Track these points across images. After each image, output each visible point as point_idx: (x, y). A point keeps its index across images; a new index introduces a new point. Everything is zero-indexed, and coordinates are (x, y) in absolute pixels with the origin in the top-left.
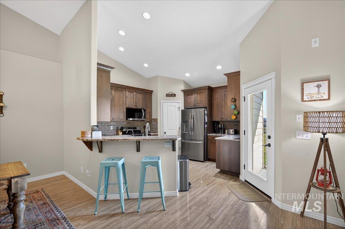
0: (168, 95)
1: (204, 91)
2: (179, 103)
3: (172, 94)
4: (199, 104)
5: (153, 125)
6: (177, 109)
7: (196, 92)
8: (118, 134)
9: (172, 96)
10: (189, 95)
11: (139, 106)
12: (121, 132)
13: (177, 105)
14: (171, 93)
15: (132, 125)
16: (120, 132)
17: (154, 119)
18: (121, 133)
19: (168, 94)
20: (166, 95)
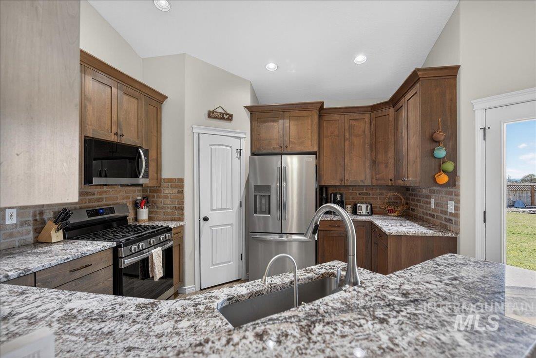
0: (212, 115)
1: (310, 113)
2: (240, 138)
3: (223, 114)
4: (294, 143)
5: (166, 197)
6: (235, 154)
7: (287, 114)
8: (42, 237)
9: (223, 119)
10: (265, 122)
11: (130, 138)
12: (58, 230)
13: (236, 144)
14: (220, 110)
15: (99, 200)
16: (53, 233)
17: (170, 180)
18: (57, 236)
19: (213, 112)
20: (206, 113)
